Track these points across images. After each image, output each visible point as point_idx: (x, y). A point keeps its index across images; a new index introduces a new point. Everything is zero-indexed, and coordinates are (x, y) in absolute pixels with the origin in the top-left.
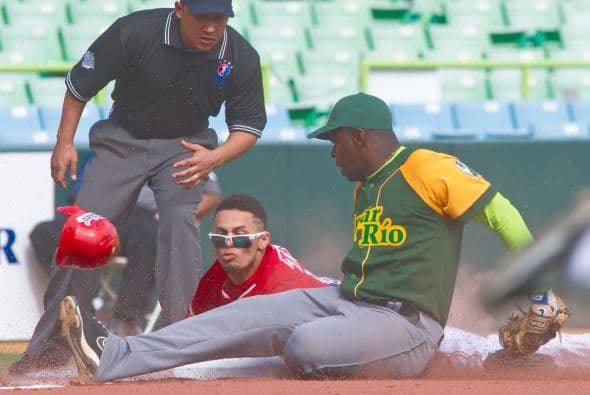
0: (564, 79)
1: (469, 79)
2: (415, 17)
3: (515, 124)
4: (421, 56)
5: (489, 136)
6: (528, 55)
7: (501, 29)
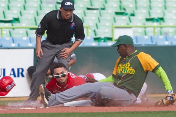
0: (165, 30)
1: (140, 30)
2: (127, 14)
3: (152, 42)
4: (128, 24)
5: (145, 44)
6: (155, 24)
7: (148, 17)
